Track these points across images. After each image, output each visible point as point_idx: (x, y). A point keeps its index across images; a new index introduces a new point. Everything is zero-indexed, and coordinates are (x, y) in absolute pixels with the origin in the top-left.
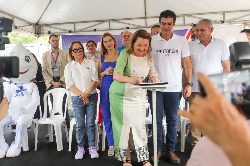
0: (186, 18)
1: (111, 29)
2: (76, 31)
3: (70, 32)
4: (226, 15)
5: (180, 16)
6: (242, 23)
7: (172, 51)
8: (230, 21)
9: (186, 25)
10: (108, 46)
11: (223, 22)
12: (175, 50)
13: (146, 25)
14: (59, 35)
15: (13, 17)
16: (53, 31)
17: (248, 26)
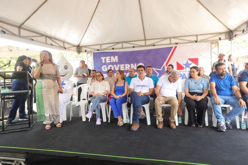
1: (124, 47)
2: (102, 49)
3: (98, 50)
4: (199, 37)
5: (168, 38)
6: (209, 42)
8: (202, 41)
9: (172, 44)
11: (196, 42)
13: (146, 44)
14: (91, 53)
15: (64, 42)
16: (88, 50)
17: (214, 44)
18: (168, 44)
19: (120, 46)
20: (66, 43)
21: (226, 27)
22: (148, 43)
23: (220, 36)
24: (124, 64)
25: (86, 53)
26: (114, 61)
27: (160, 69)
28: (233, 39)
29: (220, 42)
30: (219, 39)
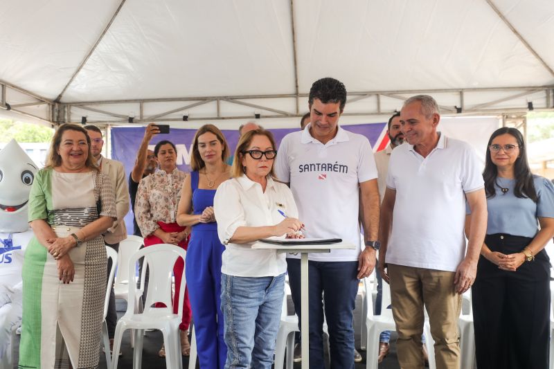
0: (383, 99)
1: (222, 116)
2: (144, 118)
3: (131, 120)
4: (466, 95)
5: (370, 95)
6: (498, 115)
7: (334, 168)
8: (475, 110)
9: (383, 114)
10: (206, 154)
11: (459, 110)
12: (340, 166)
17: (512, 120)
18: (372, 114)
19: (208, 109)
23: (530, 98)
29: (529, 114)
30: (527, 106)
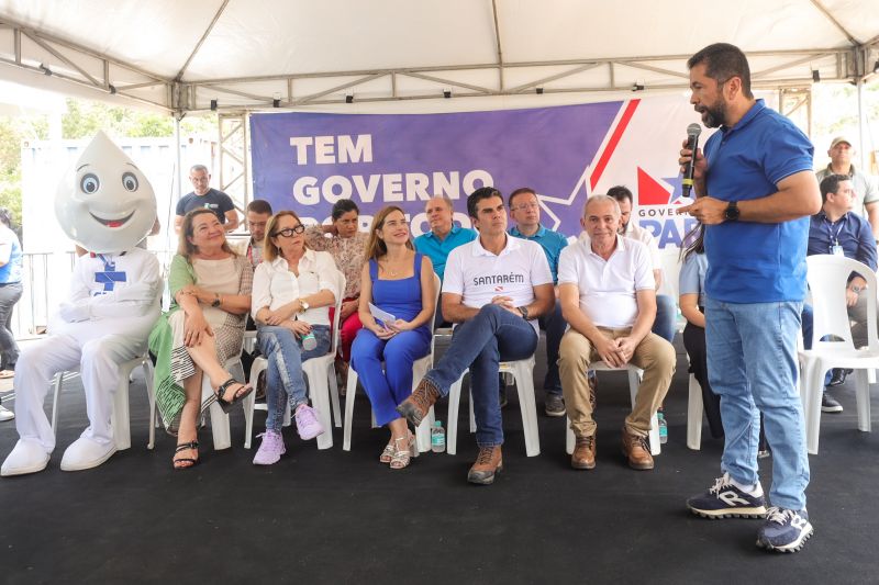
0: (619, 69)
1: (399, 95)
2: (294, 100)
3: (276, 103)
5: (600, 64)
6: (774, 88)
9: (618, 89)
13: (501, 86)
14: (242, 114)
15: (106, 60)
16: (224, 99)
17: (792, 96)
18: (603, 89)
19: (381, 86)
20: (119, 62)
21: (842, 29)
22: (514, 78)
23: (817, 64)
24: (403, 171)
25: (214, 116)
26: (355, 159)
27: (567, 197)
28: (865, 77)
29: (815, 87)
30: (811, 76)
